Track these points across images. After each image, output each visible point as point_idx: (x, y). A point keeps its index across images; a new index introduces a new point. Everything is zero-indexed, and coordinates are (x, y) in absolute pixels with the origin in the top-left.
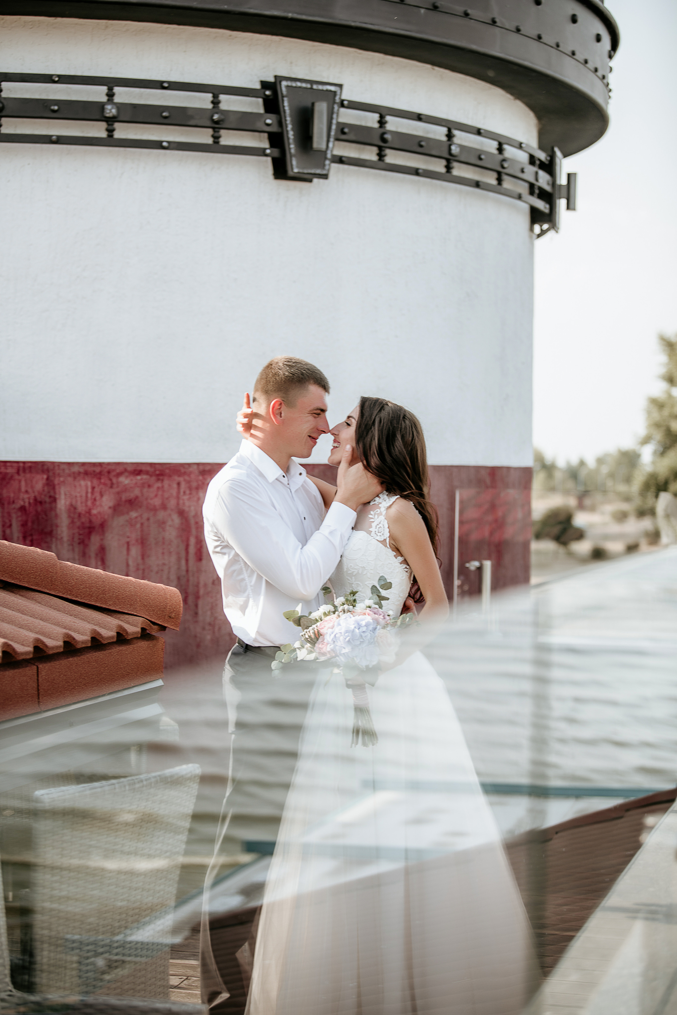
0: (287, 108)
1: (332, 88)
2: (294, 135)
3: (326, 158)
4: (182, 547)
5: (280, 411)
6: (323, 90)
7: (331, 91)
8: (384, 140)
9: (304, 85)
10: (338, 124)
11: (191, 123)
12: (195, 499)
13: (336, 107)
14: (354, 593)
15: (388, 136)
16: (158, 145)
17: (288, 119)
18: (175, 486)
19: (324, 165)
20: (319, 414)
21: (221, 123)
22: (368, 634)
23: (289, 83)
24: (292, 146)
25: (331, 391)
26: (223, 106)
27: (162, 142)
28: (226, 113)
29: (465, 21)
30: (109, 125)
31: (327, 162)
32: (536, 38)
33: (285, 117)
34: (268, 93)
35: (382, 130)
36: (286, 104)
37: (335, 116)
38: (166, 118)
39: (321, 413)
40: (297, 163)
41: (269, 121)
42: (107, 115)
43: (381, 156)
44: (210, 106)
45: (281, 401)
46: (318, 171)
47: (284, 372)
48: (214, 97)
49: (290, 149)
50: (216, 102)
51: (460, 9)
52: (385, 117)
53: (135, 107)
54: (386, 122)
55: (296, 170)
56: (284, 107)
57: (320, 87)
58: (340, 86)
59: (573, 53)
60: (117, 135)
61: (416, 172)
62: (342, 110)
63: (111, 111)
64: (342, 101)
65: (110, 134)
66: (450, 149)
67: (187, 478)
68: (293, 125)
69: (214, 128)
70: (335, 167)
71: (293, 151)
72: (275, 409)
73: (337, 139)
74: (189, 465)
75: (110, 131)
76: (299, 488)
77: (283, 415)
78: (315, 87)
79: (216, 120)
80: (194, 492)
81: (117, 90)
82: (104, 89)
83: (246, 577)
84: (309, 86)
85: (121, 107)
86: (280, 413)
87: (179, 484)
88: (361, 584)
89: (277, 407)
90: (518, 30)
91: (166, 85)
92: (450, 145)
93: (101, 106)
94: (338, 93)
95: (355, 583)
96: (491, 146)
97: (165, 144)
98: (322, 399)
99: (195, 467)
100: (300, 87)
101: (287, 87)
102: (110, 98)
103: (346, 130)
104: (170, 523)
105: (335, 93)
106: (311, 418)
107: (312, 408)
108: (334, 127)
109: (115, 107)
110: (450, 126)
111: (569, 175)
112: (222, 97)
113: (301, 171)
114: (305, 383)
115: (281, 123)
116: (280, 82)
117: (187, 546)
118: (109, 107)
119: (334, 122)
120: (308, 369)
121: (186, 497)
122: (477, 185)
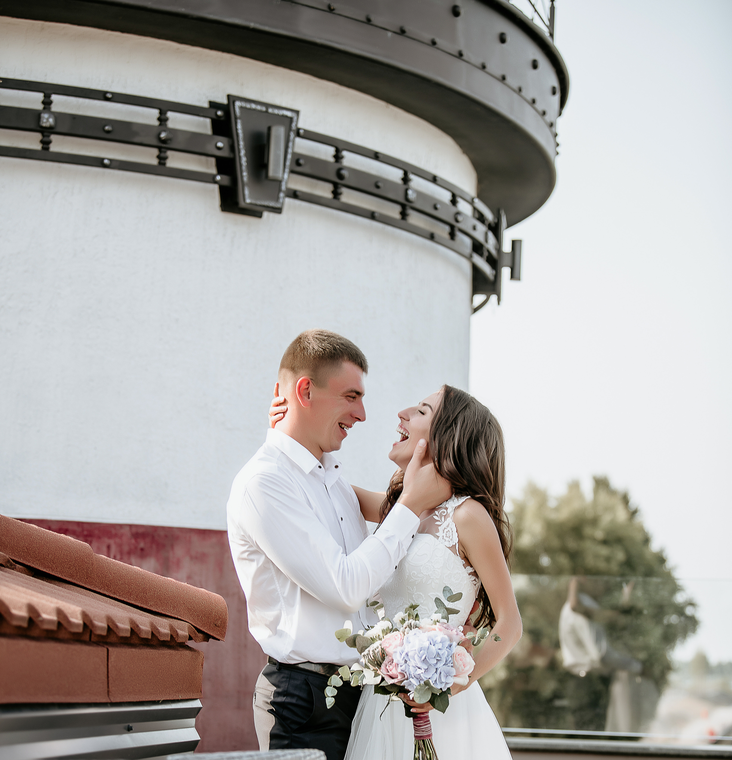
0: (240, 131)
1: (289, 114)
2: (247, 162)
3: (280, 190)
5: (308, 391)
6: (278, 115)
7: (286, 117)
8: (340, 176)
9: (259, 107)
10: (294, 154)
11: (136, 140)
13: (292, 135)
14: (414, 607)
15: (344, 172)
16: (99, 163)
17: (242, 143)
19: (277, 199)
20: (354, 398)
21: (169, 142)
22: (444, 652)
23: (244, 104)
24: (245, 174)
25: (369, 370)
26: (170, 124)
27: (103, 159)
28: (174, 131)
29: (431, 50)
30: (43, 136)
31: (282, 195)
32: (500, 78)
33: (238, 141)
34: (219, 113)
35: (338, 166)
36: (239, 126)
37: (290, 144)
38: (108, 132)
39: (357, 396)
40: (250, 193)
41: (220, 145)
42: (44, 125)
43: (336, 194)
44: (156, 123)
45: (309, 379)
46: (272, 204)
47: (314, 346)
48: (161, 113)
49: (242, 177)
50: (162, 120)
51: (427, 37)
52: (341, 152)
53: (74, 118)
54: (342, 157)
55: (248, 201)
56: (237, 129)
57: (276, 111)
58: (297, 112)
59: (534, 101)
60: (54, 148)
61: (372, 216)
62: (298, 140)
63: (47, 120)
64: (298, 130)
65: (45, 146)
66: (406, 194)
67: (118, 540)
68: (246, 150)
69: (160, 148)
70: (289, 202)
71: (245, 179)
72: (301, 389)
73: (292, 172)
74: (121, 526)
75: (46, 144)
76: (334, 484)
77: (310, 396)
78: (270, 110)
79: (163, 139)
81: (54, 97)
82: (40, 96)
83: (279, 588)
84: (264, 109)
85: (59, 116)
86: (308, 394)
88: (423, 596)
89: (304, 386)
90: (484, 67)
91: (109, 96)
92: (406, 190)
93: (37, 115)
94: (295, 119)
95: (416, 594)
96: (445, 196)
97: (106, 162)
98: (358, 380)
99: (128, 529)
100: (255, 110)
101: (241, 108)
102: (47, 106)
103: (302, 161)
105: (291, 119)
106: (344, 401)
107: (345, 389)
108: (289, 156)
109: (52, 116)
110: (406, 169)
111: (514, 242)
112: (170, 114)
113: (254, 202)
114: (337, 359)
115: (233, 148)
116: (234, 103)
118: (45, 116)
119: (290, 151)
120: (342, 344)
122: (432, 237)
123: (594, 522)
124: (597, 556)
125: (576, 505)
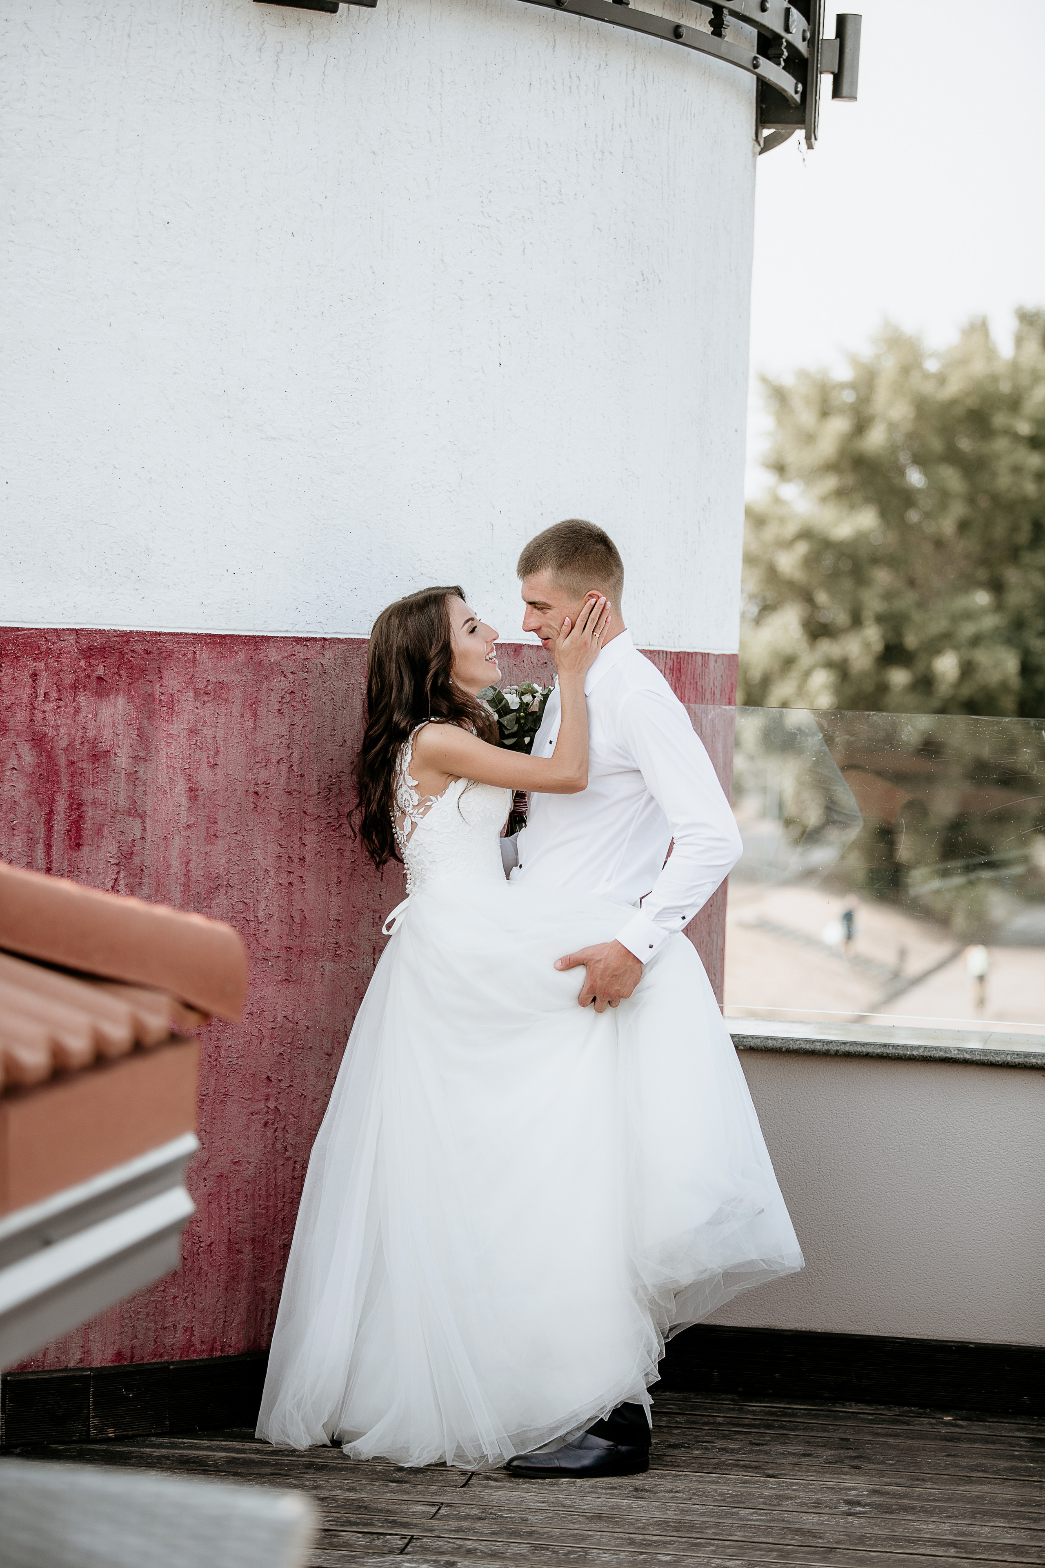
4: (39, 816)
12: (70, 710)
18: (27, 680)
67: (52, 663)
80: (68, 697)
87: (34, 676)
99: (72, 638)
104: (13, 762)
111: (841, 20)
117: (51, 813)
121: (48, 707)
122: (676, 34)
123: (1014, 404)
124: (1017, 470)
125: (979, 368)
